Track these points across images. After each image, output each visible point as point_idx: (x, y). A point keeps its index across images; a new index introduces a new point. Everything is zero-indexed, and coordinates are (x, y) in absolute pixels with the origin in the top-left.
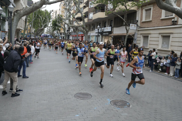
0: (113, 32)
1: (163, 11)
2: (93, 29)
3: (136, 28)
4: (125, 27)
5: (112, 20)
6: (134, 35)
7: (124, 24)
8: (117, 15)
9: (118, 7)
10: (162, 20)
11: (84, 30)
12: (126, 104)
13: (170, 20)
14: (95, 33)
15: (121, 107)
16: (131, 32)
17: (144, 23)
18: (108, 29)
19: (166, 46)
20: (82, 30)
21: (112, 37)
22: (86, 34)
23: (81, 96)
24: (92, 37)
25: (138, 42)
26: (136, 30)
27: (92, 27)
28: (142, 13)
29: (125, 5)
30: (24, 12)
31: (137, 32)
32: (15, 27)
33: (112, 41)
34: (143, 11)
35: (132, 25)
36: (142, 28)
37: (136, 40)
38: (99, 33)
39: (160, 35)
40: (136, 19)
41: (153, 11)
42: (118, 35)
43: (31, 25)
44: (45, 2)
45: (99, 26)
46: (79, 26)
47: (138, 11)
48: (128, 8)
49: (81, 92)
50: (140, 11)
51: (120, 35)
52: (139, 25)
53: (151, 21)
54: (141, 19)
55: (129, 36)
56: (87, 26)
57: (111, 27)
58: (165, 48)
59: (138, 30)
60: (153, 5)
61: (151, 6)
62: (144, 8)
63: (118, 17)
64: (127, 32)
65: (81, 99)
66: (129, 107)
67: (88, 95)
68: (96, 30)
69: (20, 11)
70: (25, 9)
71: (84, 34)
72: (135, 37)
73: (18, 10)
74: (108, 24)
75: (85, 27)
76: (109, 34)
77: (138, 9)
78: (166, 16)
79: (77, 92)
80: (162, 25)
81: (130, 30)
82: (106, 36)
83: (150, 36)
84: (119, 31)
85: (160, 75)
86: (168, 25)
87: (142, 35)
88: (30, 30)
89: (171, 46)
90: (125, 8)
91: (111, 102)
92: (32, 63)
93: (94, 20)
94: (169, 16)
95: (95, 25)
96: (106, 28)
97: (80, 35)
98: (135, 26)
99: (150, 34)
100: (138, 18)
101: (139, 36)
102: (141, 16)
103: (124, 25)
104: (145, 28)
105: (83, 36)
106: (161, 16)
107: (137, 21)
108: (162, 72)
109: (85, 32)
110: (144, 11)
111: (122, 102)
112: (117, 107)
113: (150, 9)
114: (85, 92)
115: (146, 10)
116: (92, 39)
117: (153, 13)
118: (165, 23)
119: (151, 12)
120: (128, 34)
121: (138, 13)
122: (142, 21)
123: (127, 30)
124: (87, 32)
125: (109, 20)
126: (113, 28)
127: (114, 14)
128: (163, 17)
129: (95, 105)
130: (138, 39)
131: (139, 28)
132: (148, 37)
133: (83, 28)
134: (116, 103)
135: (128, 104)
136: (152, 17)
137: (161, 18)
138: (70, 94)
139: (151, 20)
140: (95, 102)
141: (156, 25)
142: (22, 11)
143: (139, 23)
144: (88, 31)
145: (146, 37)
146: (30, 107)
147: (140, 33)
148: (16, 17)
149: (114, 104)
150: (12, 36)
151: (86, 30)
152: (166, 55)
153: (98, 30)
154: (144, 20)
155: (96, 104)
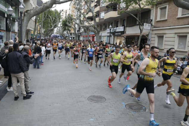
0: (125, 32)
1: (180, 9)
2: (105, 29)
3: (150, 27)
4: (139, 26)
5: (125, 20)
6: (148, 35)
7: (138, 23)
8: (131, 14)
9: (131, 6)
10: (179, 19)
11: (96, 30)
12: (142, 108)
13: (187, 19)
14: (107, 33)
15: (136, 111)
16: (145, 32)
17: (159, 23)
18: (120, 29)
19: (183, 46)
20: (93, 30)
22: (97, 35)
23: (95, 99)
24: (103, 37)
25: (152, 42)
26: (151, 30)
27: (103, 27)
28: (157, 12)
29: (139, 3)
30: (34, 12)
31: (151, 32)
32: (25, 27)
33: (125, 41)
34: (157, 10)
35: (146, 25)
36: (156, 27)
37: (150, 40)
38: (111, 33)
39: (177, 35)
40: (150, 18)
41: (168, 9)
42: (131, 35)
43: (40, 26)
44: (56, 2)
45: (111, 26)
46: (90, 26)
47: (152, 9)
48: (142, 6)
49: (94, 95)
50: (154, 9)
51: (134, 35)
52: (153, 25)
53: (166, 20)
54: (156, 18)
55: (143, 36)
56: (98, 26)
57: (123, 27)
58: (181, 48)
59: (153, 30)
60: (168, 3)
61: (167, 4)
62: (158, 7)
63: (131, 16)
64: (141, 32)
65: (95, 102)
66: (145, 111)
67: (102, 98)
68: (108, 30)
69: (30, 11)
70: (35, 10)
71: (95, 35)
72: (149, 37)
73: (29, 10)
74: (121, 24)
75: (96, 27)
76: (121, 34)
77: (152, 8)
78: (182, 15)
79: (90, 95)
80: (179, 24)
81: (144, 30)
82: (118, 36)
83: (165, 36)
84: (132, 31)
85: (176, 78)
86: (185, 24)
87: (156, 35)
88: (40, 30)
89: (188, 46)
90: (139, 7)
91: (126, 105)
92: (42, 64)
93: (105, 19)
94: (186, 14)
95: (106, 25)
96: (119, 27)
97: (91, 35)
98: (149, 25)
99: (165, 34)
100: (152, 17)
101: (153, 36)
102: (156, 15)
103: (137, 25)
104: (159, 27)
105: (94, 37)
106: (177, 15)
107: (152, 20)
108: (178, 75)
109: (97, 32)
110: (159, 10)
111: (138, 106)
112: (133, 111)
113: (166, 8)
114: (99, 95)
115: (161, 9)
116: (103, 39)
117: (168, 11)
118: (181, 21)
119: (166, 11)
120: (142, 34)
121: (152, 11)
122: (156, 20)
123: (140, 29)
124: (98, 32)
125: (121, 19)
126: (125, 28)
127: (127, 13)
128: (180, 15)
129: (109, 109)
130: (152, 39)
131: (153, 27)
132: (163, 37)
133: (95, 28)
134: (131, 106)
135: (144, 108)
136: (168, 16)
137: (177, 17)
138: (83, 97)
139: (166, 18)
140: (109, 106)
141: (172, 25)
142: (32, 11)
143: (153, 23)
144: (100, 31)
145: (161, 37)
146: (43, 110)
147: (154, 33)
148: (26, 17)
149: (129, 108)
150: (22, 37)
151: (97, 30)
152: (183, 57)
153: (110, 30)
154: (158, 19)
155: (111, 108)
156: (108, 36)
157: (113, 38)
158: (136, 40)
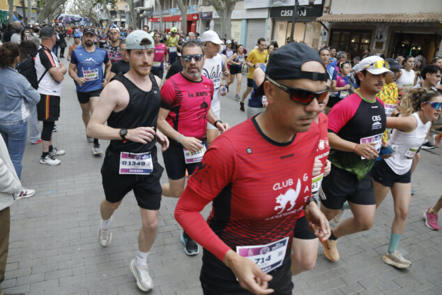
0: (329, 8)
33: (326, 40)
68: (249, 1)
82: (294, 20)
109: (223, 5)
124: (229, 6)
157: (271, 28)
158: (381, 37)
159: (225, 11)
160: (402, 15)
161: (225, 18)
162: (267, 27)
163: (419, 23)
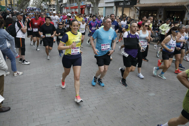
0: (139, 1)
21: (138, 8)
33: (138, 15)
42: (151, 5)
82: (125, 7)
105: (84, 8)
156: (106, 7)
157: (115, 10)
158: (161, 13)
159: (96, 4)
160: (169, 3)
161: (96, 7)
162: (114, 10)
163: (176, 6)
